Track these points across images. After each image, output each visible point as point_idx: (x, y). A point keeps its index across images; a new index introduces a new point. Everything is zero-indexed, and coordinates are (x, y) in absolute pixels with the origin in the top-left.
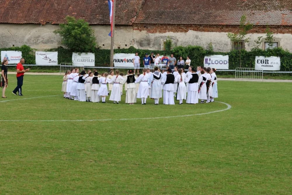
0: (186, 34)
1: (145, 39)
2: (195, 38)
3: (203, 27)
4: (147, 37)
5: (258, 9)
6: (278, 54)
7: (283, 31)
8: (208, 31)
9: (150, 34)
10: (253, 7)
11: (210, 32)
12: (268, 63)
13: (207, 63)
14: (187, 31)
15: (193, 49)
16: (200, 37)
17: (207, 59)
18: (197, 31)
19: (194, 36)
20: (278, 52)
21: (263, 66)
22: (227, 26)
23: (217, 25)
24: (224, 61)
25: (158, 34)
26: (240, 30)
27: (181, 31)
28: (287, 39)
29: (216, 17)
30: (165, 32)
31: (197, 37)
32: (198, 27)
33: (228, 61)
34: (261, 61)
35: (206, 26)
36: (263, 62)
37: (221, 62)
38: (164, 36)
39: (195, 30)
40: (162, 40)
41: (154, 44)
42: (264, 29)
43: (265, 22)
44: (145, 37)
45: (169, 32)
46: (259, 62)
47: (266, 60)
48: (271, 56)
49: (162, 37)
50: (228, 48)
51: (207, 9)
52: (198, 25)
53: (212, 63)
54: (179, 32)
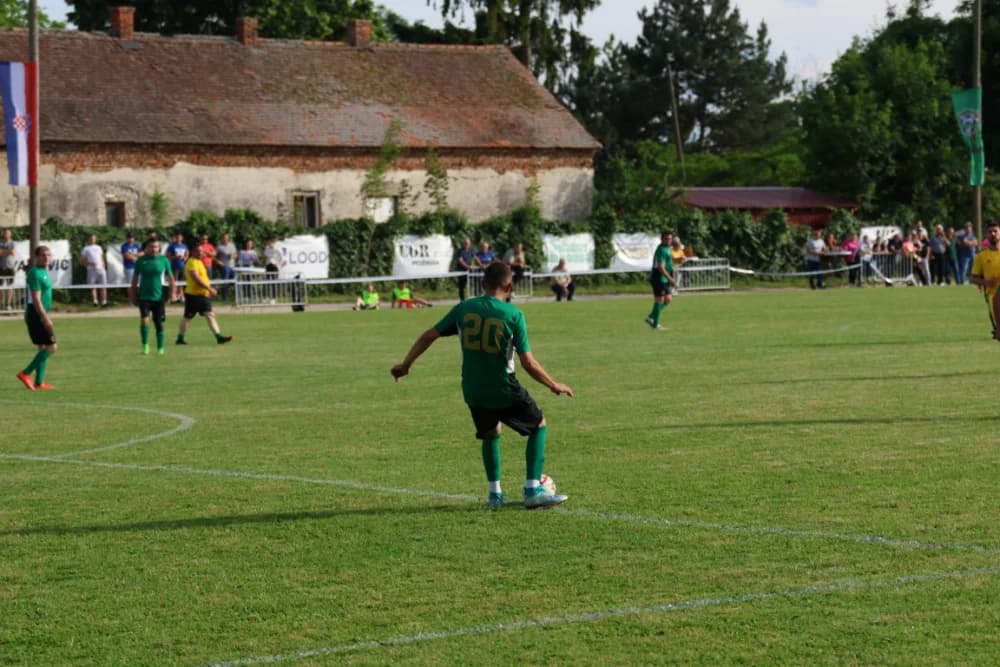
0: (167, 175)
1: (51, 193)
2: (193, 186)
3: (217, 152)
4: (56, 184)
6: (449, 228)
7: (409, 163)
8: (227, 164)
9: (67, 176)
11: (233, 166)
12: (427, 255)
14: (171, 166)
16: (206, 183)
18: (198, 164)
19: (192, 181)
21: (416, 263)
22: (277, 149)
23: (255, 145)
24: (319, 253)
25: (88, 176)
26: (307, 162)
27: (154, 166)
29: (227, 120)
30: (108, 169)
31: (198, 183)
32: (201, 153)
33: (327, 252)
34: (411, 249)
35: (226, 148)
36: (416, 252)
38: (107, 183)
39: (194, 162)
40: (99, 193)
41: (78, 210)
42: (365, 158)
43: (366, 136)
44: (51, 185)
45: (119, 167)
47: (422, 247)
48: (434, 236)
49: (100, 185)
51: (177, 94)
52: (208, 144)
53: (291, 262)
54: (149, 168)
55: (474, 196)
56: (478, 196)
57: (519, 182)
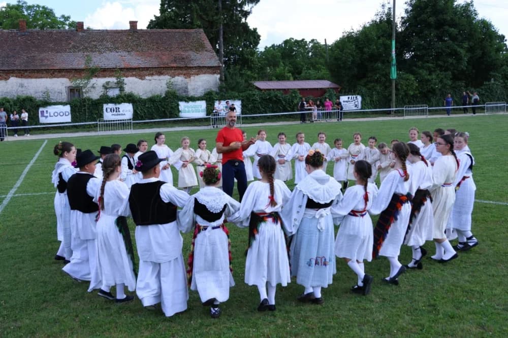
0: (6, 83)
2: (19, 86)
3: (30, 72)
5: (91, 51)
6: (130, 100)
7: (126, 74)
8: (36, 78)
10: (83, 48)
11: (39, 78)
12: (119, 111)
13: (44, 116)
14: (8, 79)
15: (24, 100)
16: (26, 85)
17: (43, 111)
18: (21, 78)
19: (18, 85)
20: (129, 98)
21: (114, 115)
22: (60, 71)
23: (48, 70)
24: (65, 112)
26: (76, 75)
28: (131, 83)
29: (42, 60)
31: (22, 86)
32: (23, 73)
33: (70, 112)
34: (111, 109)
35: (33, 71)
36: (114, 111)
37: (61, 114)
39: (19, 77)
42: (105, 73)
43: (105, 65)
46: (109, 110)
47: (116, 108)
48: (123, 104)
50: (63, 97)
51: (27, 51)
52: (23, 70)
53: (50, 116)
55: (160, 87)
56: (161, 87)
57: (182, 80)
